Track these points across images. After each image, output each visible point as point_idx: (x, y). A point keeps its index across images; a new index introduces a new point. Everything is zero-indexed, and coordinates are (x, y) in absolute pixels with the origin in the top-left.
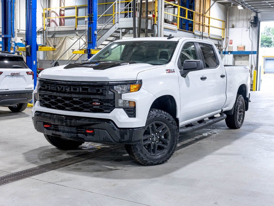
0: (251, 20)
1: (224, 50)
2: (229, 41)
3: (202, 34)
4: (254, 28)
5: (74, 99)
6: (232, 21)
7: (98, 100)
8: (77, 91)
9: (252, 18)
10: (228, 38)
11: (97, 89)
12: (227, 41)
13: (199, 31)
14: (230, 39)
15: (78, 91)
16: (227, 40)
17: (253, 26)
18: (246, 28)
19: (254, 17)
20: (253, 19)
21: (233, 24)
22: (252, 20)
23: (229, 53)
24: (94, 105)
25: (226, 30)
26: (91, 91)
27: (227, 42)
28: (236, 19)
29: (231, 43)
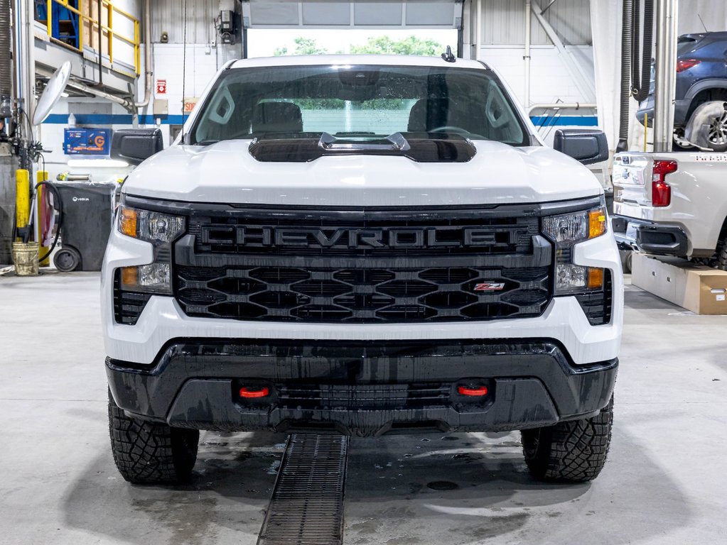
0: (223, 23)
1: (140, 111)
2: (156, 83)
3: (98, 57)
4: (229, 45)
5: (400, 276)
6: (161, 21)
7: (497, 274)
8: (416, 244)
9: (226, 15)
10: (152, 74)
11: (500, 230)
12: (149, 83)
13: (90, 49)
14: (158, 75)
15: (419, 241)
16: (149, 79)
17: (228, 41)
18: (204, 45)
19: (231, 12)
20: (228, 20)
21: (164, 30)
22: (226, 23)
23: (159, 121)
24: (481, 292)
25: (145, 48)
26: (474, 240)
27: (149, 87)
28: (173, 15)
29: (162, 89)
